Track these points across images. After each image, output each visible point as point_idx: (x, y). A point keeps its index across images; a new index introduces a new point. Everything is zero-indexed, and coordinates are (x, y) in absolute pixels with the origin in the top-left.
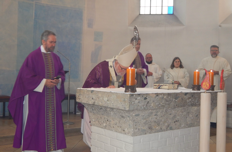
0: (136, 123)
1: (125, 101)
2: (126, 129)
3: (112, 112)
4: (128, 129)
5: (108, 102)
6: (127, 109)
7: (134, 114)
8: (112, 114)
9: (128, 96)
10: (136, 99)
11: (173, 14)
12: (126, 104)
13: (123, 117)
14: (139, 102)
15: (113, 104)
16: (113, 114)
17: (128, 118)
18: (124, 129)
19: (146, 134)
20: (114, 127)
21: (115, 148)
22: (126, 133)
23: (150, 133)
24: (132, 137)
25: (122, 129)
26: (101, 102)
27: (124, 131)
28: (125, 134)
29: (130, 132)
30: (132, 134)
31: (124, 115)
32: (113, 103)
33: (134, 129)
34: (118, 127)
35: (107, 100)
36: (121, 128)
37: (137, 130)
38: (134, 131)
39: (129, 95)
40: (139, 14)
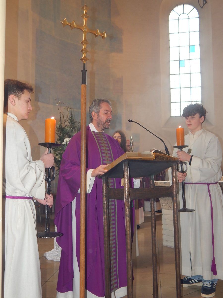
40: (170, 116)
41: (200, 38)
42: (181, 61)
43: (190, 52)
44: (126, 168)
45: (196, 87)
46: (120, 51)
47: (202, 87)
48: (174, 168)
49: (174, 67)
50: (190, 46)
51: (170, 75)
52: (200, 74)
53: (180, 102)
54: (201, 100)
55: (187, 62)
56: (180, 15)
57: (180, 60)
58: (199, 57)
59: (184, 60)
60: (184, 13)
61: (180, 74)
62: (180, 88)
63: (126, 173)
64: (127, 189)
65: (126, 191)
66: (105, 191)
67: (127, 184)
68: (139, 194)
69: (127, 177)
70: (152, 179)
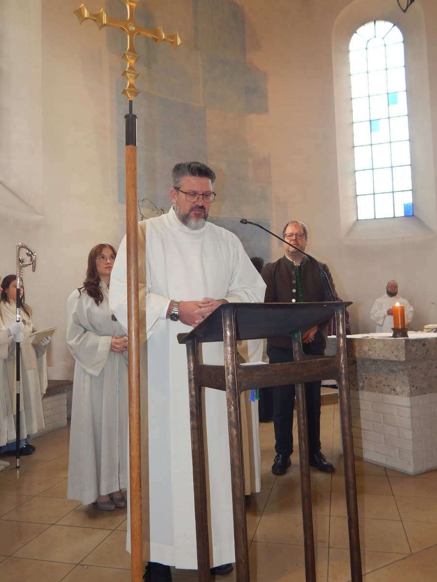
0: (413, 378)
1: (398, 349)
2: (398, 388)
3: (373, 366)
4: (401, 387)
5: (370, 353)
6: (403, 359)
7: (410, 367)
8: (374, 369)
9: (402, 342)
10: (413, 346)
11: (413, 215)
12: (401, 352)
13: (393, 371)
14: (417, 350)
15: (378, 354)
16: (376, 368)
17: (401, 373)
18: (395, 388)
19: (425, 394)
20: (377, 387)
21: (381, 415)
22: (399, 394)
23: (431, 392)
24: (409, 398)
25: (391, 389)
26: (358, 353)
27: (394, 390)
28: (397, 394)
29: (404, 391)
30: (408, 393)
31: (394, 369)
32: (378, 352)
33: (410, 387)
34: (384, 385)
35: (369, 350)
36: (389, 387)
37: (414, 388)
38: (410, 389)
39: (404, 341)
40: (355, 219)
41: (406, 78)
42: (372, 122)
43: (388, 105)
44: (228, 323)
45: (401, 166)
46: (264, 110)
47: (412, 165)
48: (341, 318)
49: (360, 134)
50: (388, 94)
51: (354, 147)
52: (408, 142)
53: (374, 194)
54: (411, 189)
55: (384, 124)
56: (368, 41)
57: (371, 119)
58: (405, 111)
59: (379, 119)
60: (375, 37)
61: (371, 145)
62: (373, 169)
63: (228, 333)
64: (231, 368)
65: (230, 373)
66: (193, 371)
67: (232, 357)
68: (260, 378)
69: (230, 342)
70: (298, 340)
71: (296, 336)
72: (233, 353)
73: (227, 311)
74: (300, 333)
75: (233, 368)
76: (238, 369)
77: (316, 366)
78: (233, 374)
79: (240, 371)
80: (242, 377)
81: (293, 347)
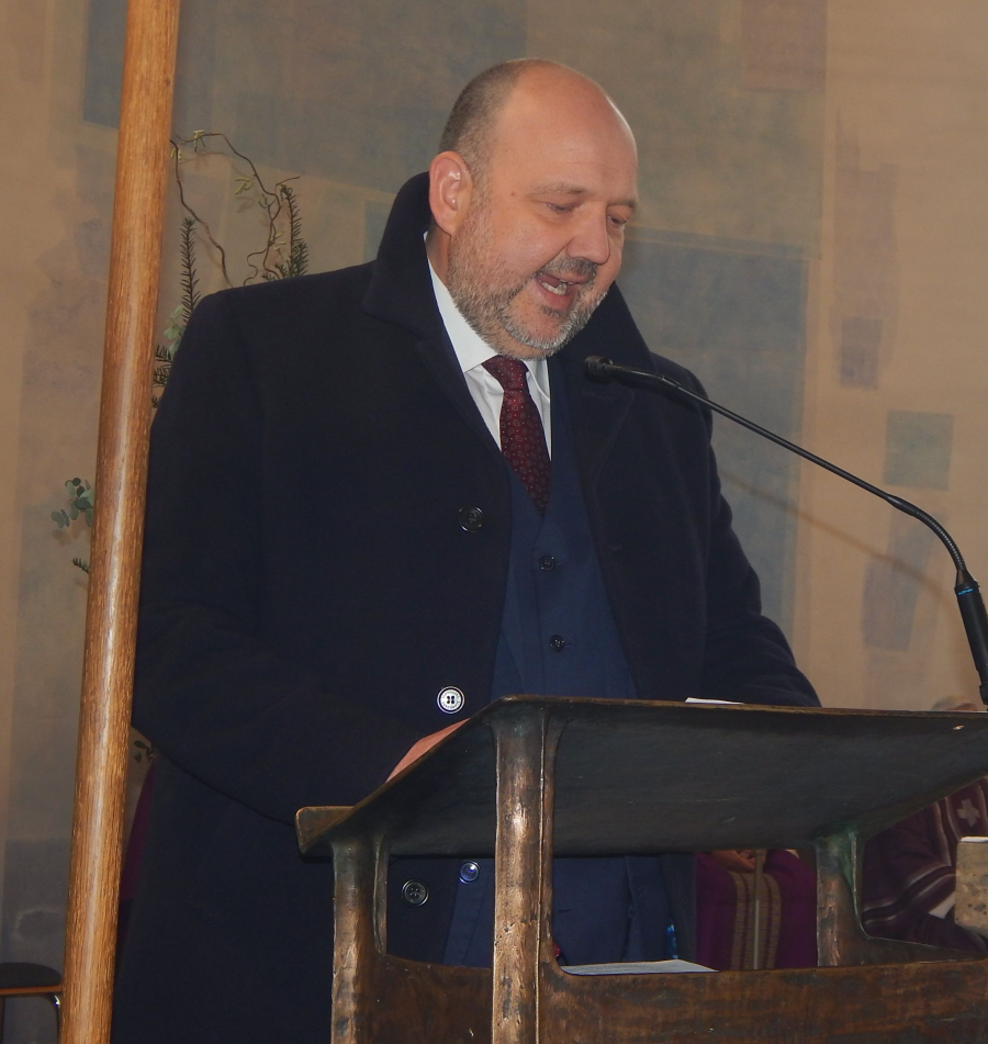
44: (520, 781)
63: (519, 822)
64: (517, 983)
65: (514, 1005)
66: (356, 980)
67: (528, 935)
68: (643, 1033)
69: (524, 867)
70: (841, 867)
71: (835, 850)
72: (534, 917)
73: (520, 730)
74: (852, 835)
75: (529, 983)
76: (549, 989)
77: (900, 991)
78: (527, 1011)
79: (558, 997)
80: (564, 1023)
81: (820, 896)
